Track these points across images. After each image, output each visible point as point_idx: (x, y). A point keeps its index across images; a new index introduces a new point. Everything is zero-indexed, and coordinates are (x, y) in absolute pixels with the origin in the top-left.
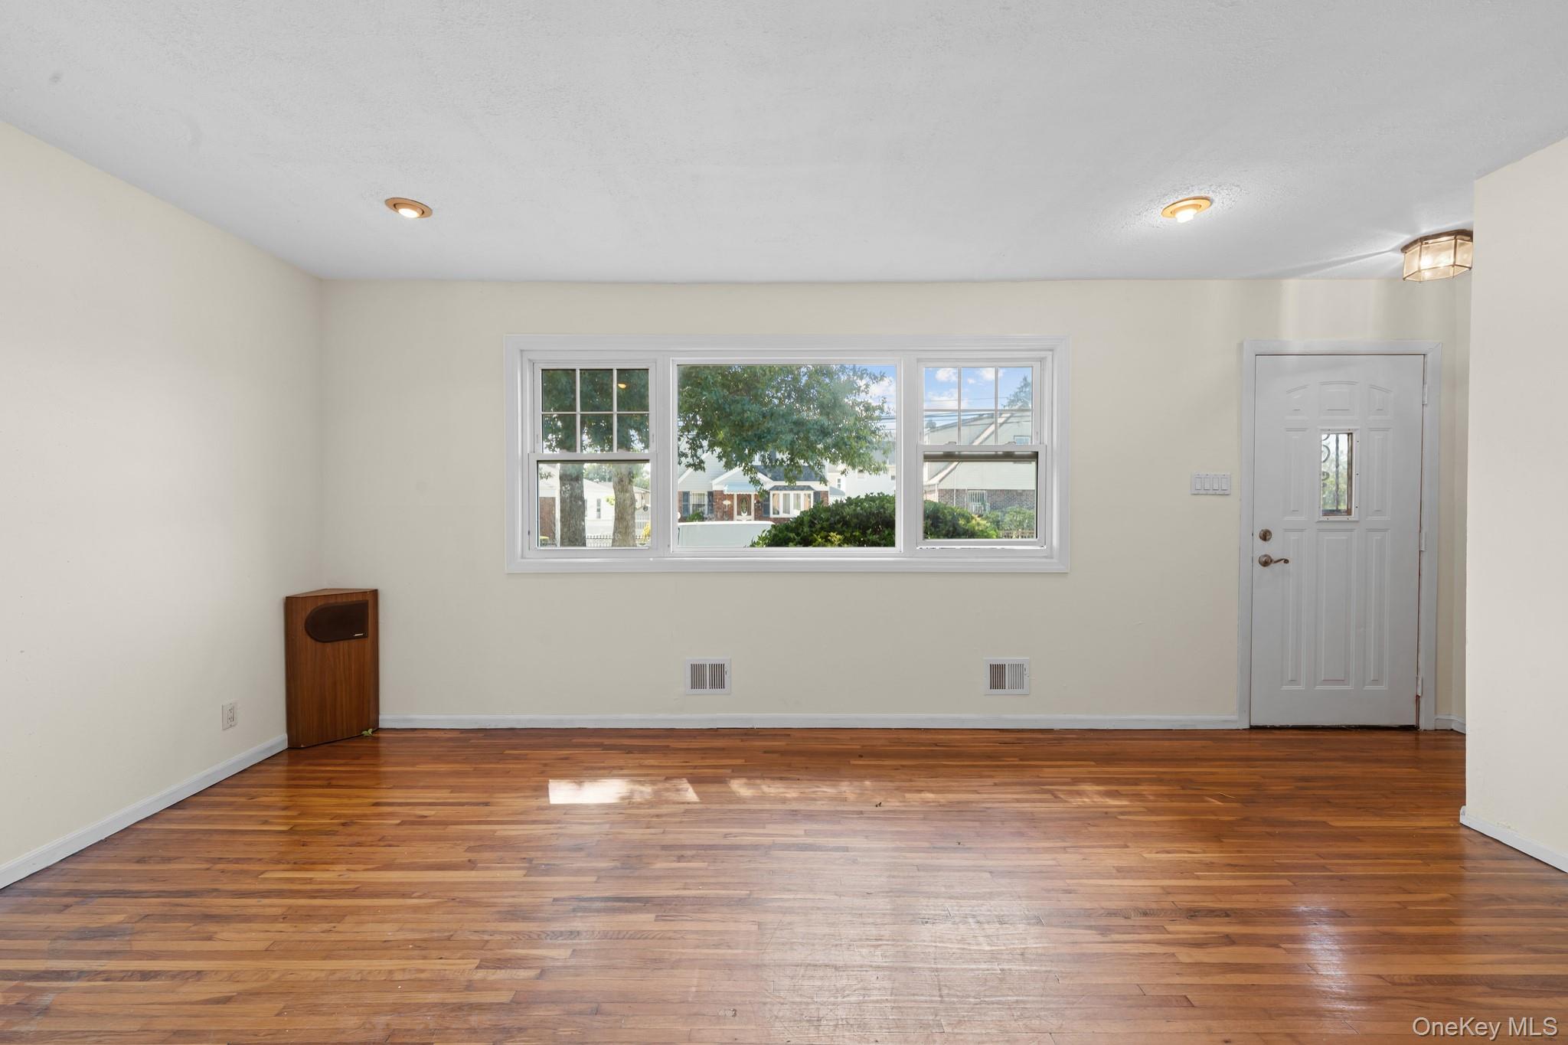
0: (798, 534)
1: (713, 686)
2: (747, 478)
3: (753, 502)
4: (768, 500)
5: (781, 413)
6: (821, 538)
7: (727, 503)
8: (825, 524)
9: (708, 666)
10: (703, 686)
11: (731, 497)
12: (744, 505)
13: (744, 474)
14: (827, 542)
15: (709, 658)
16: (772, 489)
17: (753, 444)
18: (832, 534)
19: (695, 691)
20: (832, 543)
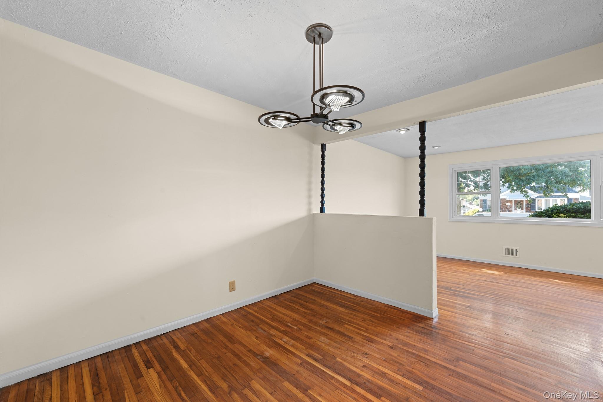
0: (546, 214)
1: (513, 254)
2: (523, 195)
3: (525, 203)
4: (535, 203)
5: (541, 168)
6: (557, 216)
7: (508, 204)
8: (558, 211)
9: (511, 249)
10: (509, 254)
11: (511, 202)
12: (519, 205)
13: (521, 193)
14: (559, 216)
15: (511, 247)
16: (538, 197)
17: (525, 182)
18: (561, 214)
19: (506, 255)
20: (561, 217)
